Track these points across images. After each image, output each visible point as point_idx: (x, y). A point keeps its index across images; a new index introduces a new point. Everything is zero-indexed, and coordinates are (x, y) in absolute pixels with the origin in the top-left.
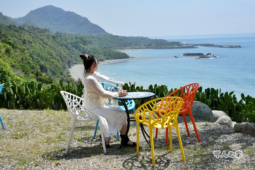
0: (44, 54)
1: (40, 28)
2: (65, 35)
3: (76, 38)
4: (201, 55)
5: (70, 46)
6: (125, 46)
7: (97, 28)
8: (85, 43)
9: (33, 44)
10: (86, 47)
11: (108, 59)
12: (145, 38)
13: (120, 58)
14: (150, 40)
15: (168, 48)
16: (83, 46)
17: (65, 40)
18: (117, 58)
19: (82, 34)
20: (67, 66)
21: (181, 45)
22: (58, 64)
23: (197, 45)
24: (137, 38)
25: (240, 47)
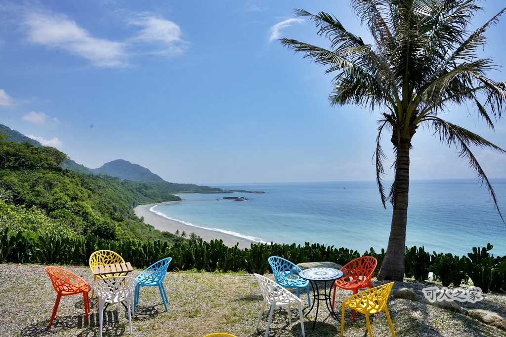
0: (114, 197)
1: (112, 176)
2: (131, 181)
3: (140, 184)
4: (236, 199)
5: (135, 191)
6: (178, 191)
7: (156, 177)
8: (147, 188)
9: (106, 189)
10: (147, 191)
11: (165, 201)
12: (193, 185)
13: (175, 200)
14: (198, 186)
15: (211, 193)
16: (145, 190)
17: (131, 186)
18: (172, 201)
19: (144, 182)
20: (132, 206)
21: (221, 191)
22: (126, 205)
23: (233, 191)
24: (188, 185)
25: (264, 192)
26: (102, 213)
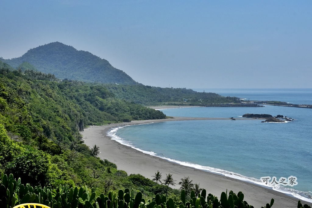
0: (46, 110)
1: (43, 73)
2: (76, 83)
3: (91, 88)
4: (268, 118)
5: (83, 99)
6: (160, 101)
7: (121, 75)
8: (104, 95)
9: (32, 96)
10: (105, 101)
11: (136, 119)
12: (188, 90)
13: (154, 119)
14: (196, 93)
15: (221, 106)
16: (101, 99)
17: (77, 91)
18: (149, 118)
19: (100, 83)
20: (77, 127)
21: (239, 101)
22: (66, 125)
23: (262, 102)
24: (177, 90)
26: (25, 139)
